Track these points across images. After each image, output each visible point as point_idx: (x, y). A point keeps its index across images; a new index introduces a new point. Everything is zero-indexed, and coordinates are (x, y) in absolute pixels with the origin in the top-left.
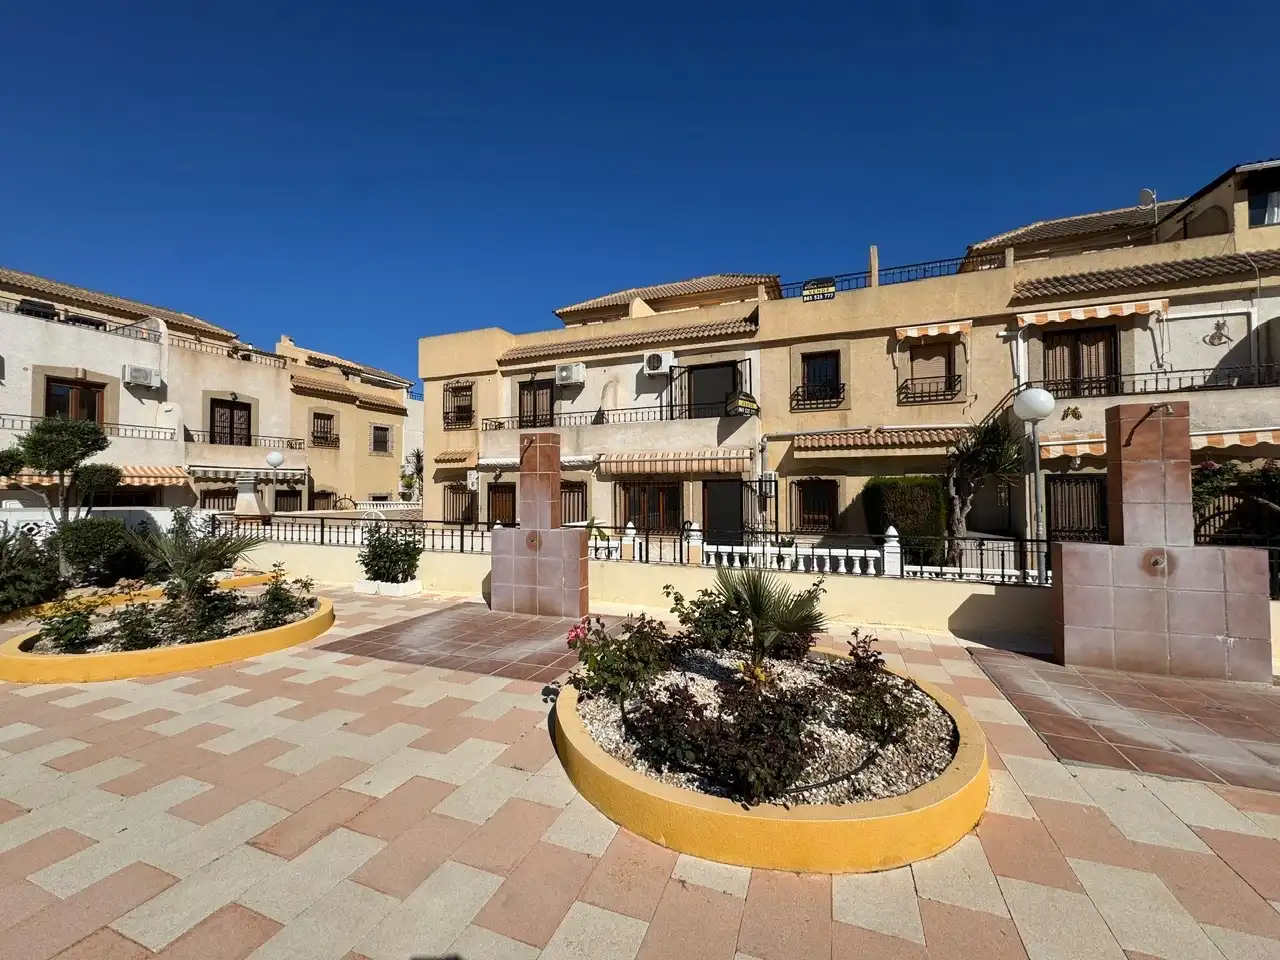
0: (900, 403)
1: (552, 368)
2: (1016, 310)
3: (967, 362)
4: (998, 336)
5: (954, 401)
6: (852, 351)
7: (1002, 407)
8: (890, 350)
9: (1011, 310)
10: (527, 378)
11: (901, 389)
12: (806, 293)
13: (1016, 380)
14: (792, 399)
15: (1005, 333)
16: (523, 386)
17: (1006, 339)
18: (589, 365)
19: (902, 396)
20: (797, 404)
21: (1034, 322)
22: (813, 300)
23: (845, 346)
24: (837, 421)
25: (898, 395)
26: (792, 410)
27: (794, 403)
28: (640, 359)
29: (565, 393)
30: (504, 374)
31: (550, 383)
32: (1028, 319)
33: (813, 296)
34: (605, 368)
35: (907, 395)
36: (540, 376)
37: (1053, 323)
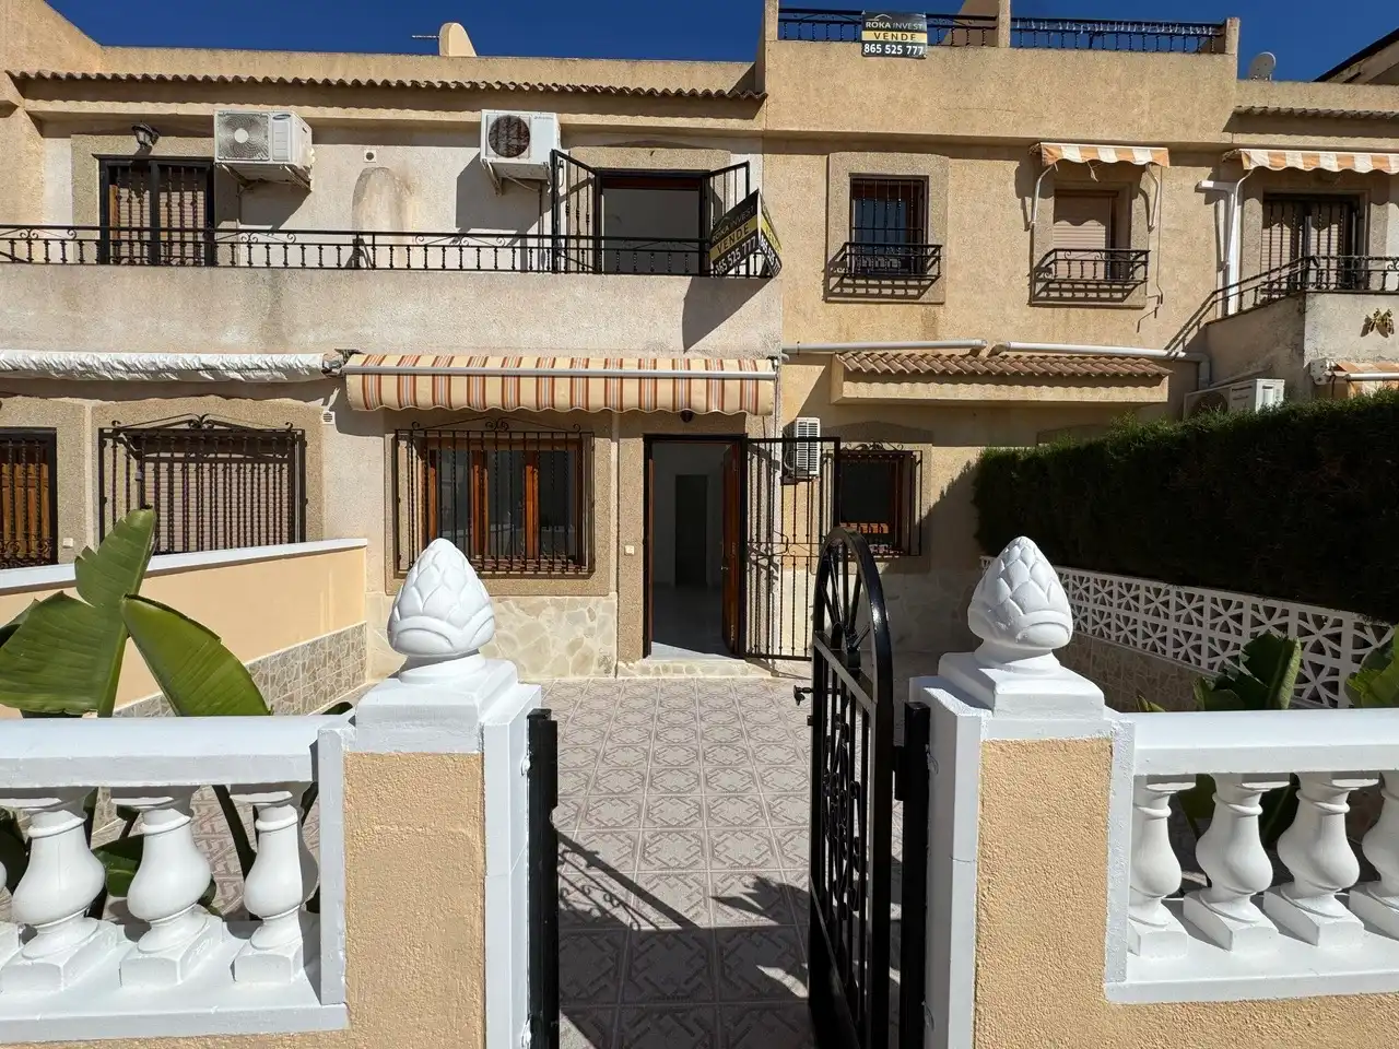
0: (1034, 301)
1: (203, 127)
2: (1240, 139)
3: (1150, 229)
4: (1198, 189)
5: (1125, 303)
6: (952, 184)
7: (1198, 323)
8: (1024, 190)
9: (1228, 138)
10: (127, 146)
11: (1037, 273)
12: (867, 35)
13: (1221, 274)
14: (828, 274)
15: (1209, 184)
16: (115, 172)
17: (1211, 196)
18: (321, 133)
19: (1039, 286)
20: (840, 284)
21: (1267, 164)
22: (883, 54)
23: (938, 170)
24: (916, 326)
25: (1032, 285)
26: (828, 296)
27: (834, 281)
28: (468, 135)
29: (250, 202)
30: (43, 124)
31: (198, 173)
32: (1258, 158)
33: (884, 44)
34: (368, 149)
35: (1047, 287)
36: (167, 147)
37: (1292, 171)
